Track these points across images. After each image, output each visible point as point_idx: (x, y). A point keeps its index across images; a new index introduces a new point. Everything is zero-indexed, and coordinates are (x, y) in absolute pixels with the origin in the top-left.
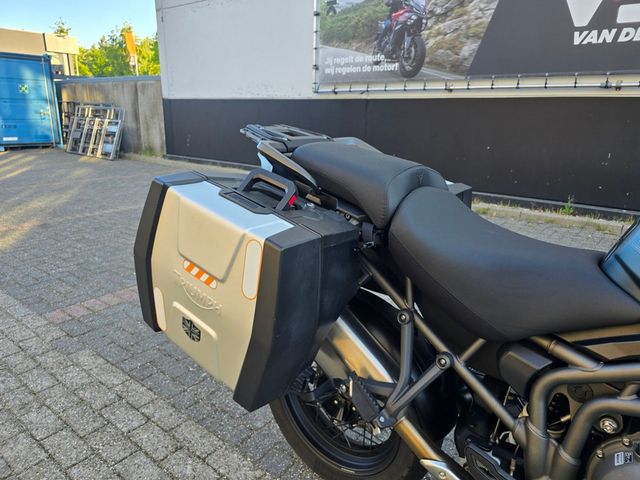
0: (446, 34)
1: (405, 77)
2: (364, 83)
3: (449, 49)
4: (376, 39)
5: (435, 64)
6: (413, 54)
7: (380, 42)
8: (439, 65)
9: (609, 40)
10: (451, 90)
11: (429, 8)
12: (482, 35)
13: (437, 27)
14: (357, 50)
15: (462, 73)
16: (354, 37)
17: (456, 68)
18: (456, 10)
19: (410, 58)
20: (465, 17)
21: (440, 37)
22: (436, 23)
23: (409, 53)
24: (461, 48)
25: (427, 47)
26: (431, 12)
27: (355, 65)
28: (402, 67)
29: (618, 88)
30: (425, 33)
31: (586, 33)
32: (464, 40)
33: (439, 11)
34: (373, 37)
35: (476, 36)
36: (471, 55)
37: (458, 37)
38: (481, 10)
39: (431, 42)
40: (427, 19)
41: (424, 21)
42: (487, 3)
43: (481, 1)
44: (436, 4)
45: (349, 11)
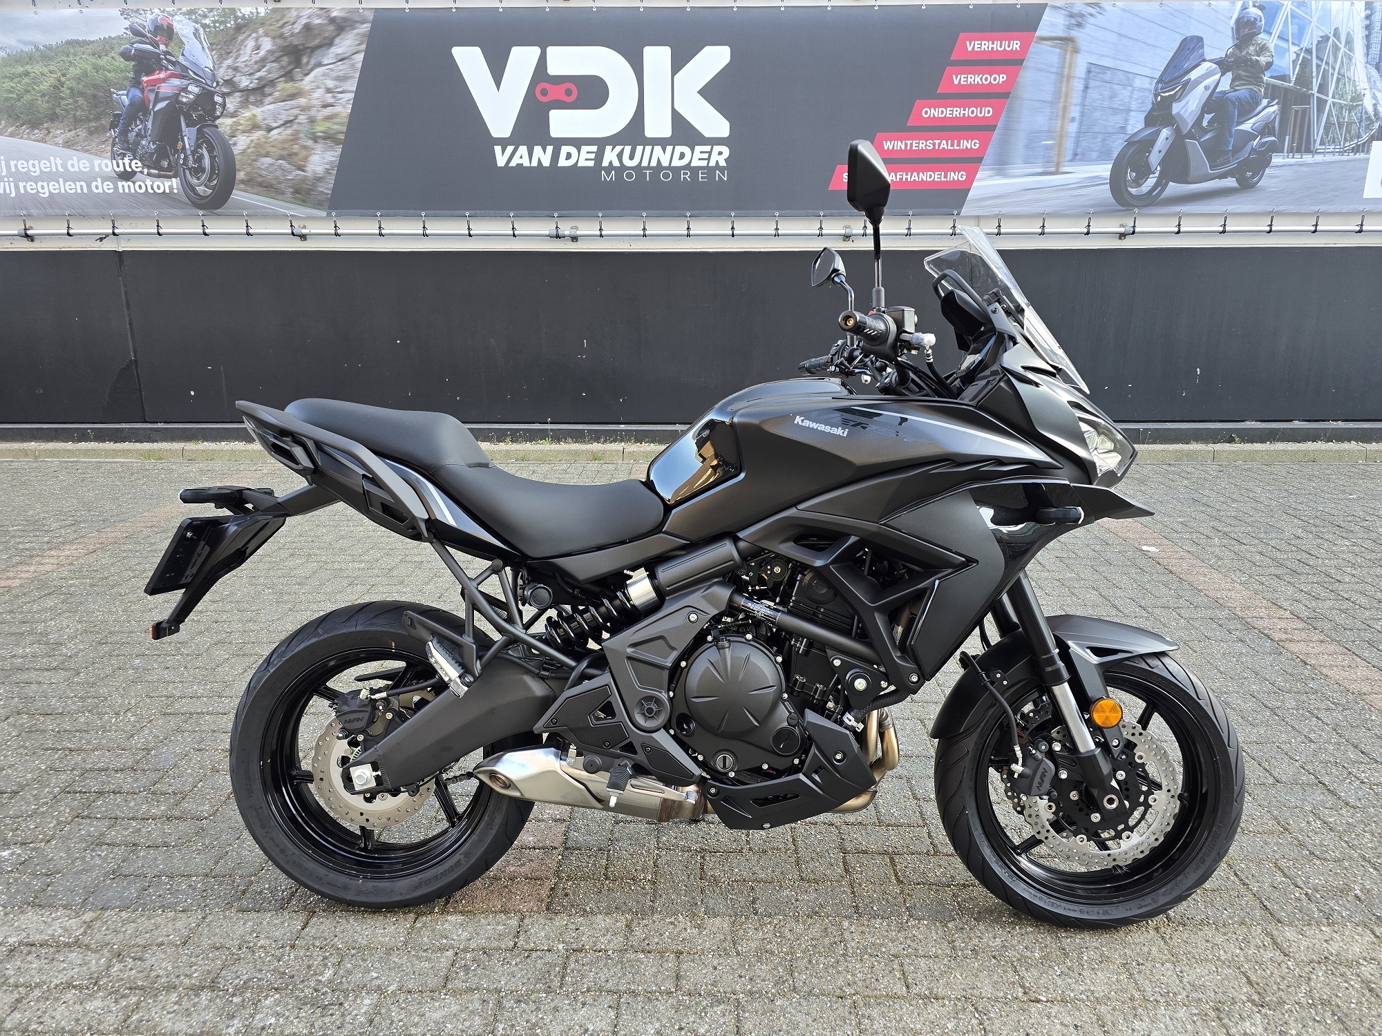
0: (270, 129)
1: (200, 207)
2: (103, 217)
3: (282, 158)
4: (113, 126)
5: (260, 185)
6: (207, 162)
7: (124, 133)
8: (268, 188)
9: (546, 162)
10: (303, 237)
11: (223, 73)
12: (342, 137)
13: (247, 114)
14: (68, 144)
15: (318, 205)
16: (53, 117)
17: (303, 193)
18: (280, 86)
19: (203, 170)
20: (302, 101)
21: (258, 134)
22: (245, 104)
23: (199, 159)
24: (306, 159)
25: (236, 150)
26: (229, 82)
27: (75, 178)
28: (188, 187)
29: (574, 239)
30: (225, 124)
32: (310, 143)
33: (245, 82)
34: (106, 122)
35: (329, 137)
36: (327, 171)
37: (295, 138)
38: (329, 91)
39: (241, 144)
40: (224, 95)
41: (218, 99)
42: (338, 79)
43: (324, 75)
44: (236, 69)
45: (30, 59)
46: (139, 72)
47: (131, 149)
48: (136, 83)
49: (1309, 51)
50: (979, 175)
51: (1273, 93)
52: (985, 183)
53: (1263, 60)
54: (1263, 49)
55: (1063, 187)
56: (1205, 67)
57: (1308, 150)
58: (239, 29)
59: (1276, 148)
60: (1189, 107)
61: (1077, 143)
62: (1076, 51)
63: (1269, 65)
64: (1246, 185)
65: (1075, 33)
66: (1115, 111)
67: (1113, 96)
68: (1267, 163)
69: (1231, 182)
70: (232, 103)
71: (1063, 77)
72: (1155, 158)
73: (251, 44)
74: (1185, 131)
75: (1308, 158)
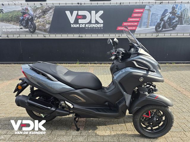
0: (41, 22)
1: (31, 33)
2: (18, 34)
3: (42, 26)
4: (19, 22)
5: (39, 30)
6: (32, 27)
7: (21, 23)
8: (40, 30)
9: (78, 27)
10: (45, 37)
11: (35, 15)
13: (38, 20)
14: (13, 24)
15: (47, 32)
16: (12, 21)
17: (45, 31)
18: (42, 16)
19: (31, 28)
20: (45, 18)
21: (39, 23)
22: (37, 19)
23: (31, 26)
24: (46, 26)
25: (36, 25)
26: (35, 16)
27: (14, 29)
28: (30, 30)
30: (35, 22)
31: (73, 25)
32: (46, 24)
33: (37, 16)
34: (18, 21)
35: (49, 23)
36: (49, 28)
37: (44, 23)
38: (49, 17)
40: (35, 18)
41: (34, 18)
42: (50, 15)
43: (48, 15)
44: (36, 14)
45: (8, 13)
46: (23, 15)
47: (22, 25)
48: (23, 16)
49: (182, 11)
50: (137, 28)
51: (177, 17)
52: (138, 29)
53: (176, 12)
54: (176, 11)
55: (149, 29)
56: (168, 13)
57: (182, 24)
58: (37, 9)
59: (178, 24)
60: (166, 19)
61: (151, 24)
62: (150, 11)
63: (177, 13)
64: (174, 29)
65: (150, 9)
66: (156, 19)
67: (155, 17)
68: (177, 26)
69: (172, 29)
70: (36, 19)
71: (149, 15)
72: (161, 26)
73: (38, 11)
74: (165, 22)
75: (182, 25)
